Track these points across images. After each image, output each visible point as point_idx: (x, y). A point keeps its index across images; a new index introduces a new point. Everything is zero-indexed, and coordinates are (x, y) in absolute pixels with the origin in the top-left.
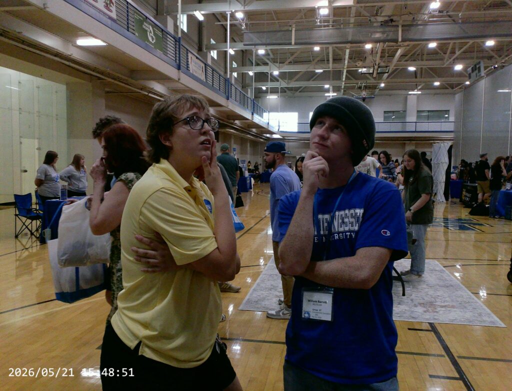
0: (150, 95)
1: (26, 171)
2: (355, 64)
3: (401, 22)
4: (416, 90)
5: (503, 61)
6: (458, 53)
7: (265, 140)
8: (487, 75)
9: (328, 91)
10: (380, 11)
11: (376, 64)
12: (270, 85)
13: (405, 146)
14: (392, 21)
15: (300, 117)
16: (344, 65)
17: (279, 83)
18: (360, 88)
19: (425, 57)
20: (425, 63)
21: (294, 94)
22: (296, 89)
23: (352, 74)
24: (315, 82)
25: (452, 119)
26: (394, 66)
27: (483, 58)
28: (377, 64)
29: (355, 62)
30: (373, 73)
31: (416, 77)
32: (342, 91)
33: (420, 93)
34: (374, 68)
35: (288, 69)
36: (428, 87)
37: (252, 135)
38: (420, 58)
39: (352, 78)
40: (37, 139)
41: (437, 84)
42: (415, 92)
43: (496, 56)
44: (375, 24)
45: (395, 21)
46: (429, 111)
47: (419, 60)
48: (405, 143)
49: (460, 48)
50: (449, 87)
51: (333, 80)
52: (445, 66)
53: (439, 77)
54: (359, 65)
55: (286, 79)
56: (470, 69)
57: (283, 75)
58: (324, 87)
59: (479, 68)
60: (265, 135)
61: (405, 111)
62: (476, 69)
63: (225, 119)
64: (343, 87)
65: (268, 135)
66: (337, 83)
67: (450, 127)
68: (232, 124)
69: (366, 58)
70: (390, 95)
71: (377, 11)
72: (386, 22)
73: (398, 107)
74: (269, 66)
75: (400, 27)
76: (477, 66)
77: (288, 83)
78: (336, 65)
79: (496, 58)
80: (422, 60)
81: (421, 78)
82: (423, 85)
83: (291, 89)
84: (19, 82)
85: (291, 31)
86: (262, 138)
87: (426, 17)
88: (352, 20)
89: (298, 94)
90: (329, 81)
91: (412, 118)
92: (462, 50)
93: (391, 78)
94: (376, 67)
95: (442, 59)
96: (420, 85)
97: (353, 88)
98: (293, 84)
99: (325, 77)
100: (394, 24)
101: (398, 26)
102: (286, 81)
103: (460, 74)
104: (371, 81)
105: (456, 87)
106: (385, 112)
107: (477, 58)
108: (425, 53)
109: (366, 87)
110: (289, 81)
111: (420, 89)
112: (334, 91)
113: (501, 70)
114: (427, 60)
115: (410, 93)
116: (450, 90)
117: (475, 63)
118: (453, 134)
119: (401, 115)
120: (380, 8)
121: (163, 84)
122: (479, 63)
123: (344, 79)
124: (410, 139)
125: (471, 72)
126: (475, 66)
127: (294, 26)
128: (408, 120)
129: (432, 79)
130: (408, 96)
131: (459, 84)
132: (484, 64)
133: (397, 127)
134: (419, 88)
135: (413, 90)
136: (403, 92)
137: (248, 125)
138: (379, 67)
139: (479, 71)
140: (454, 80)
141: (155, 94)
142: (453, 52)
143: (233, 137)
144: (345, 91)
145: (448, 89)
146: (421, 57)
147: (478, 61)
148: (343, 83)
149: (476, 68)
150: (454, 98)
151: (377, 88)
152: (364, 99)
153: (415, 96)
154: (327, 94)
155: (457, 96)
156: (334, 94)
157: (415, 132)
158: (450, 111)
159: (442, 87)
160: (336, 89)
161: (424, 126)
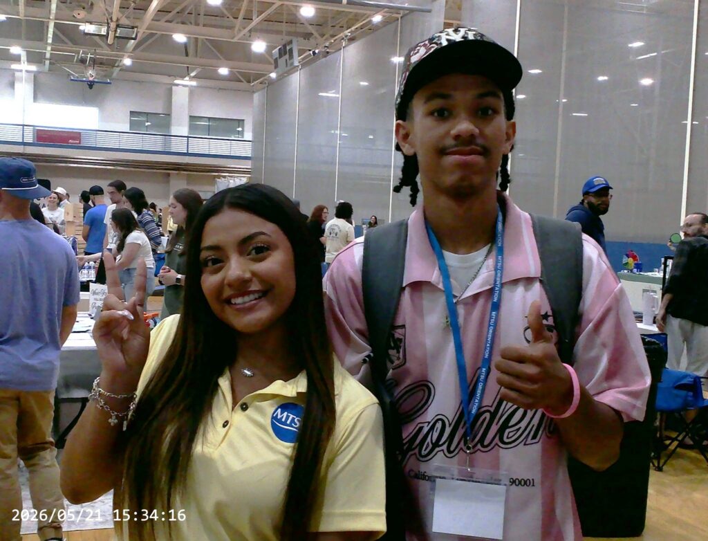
2: (71, 13)
4: (187, 78)
5: (327, 44)
6: (256, 20)
8: (304, 65)
9: (17, 59)
11: (111, 19)
13: (168, 182)
16: (50, 12)
18: (83, 61)
19: (202, 19)
20: (200, 29)
23: (67, 34)
25: (248, 135)
26: (147, 29)
27: (297, 34)
28: (114, 19)
29: (73, 10)
30: (107, 36)
31: (187, 55)
32: (47, 62)
33: (194, 83)
34: (109, 27)
36: (207, 75)
38: (193, 22)
39: (66, 40)
41: (224, 71)
42: (186, 81)
43: (316, 34)
46: (209, 119)
47: (191, 23)
48: (168, 175)
49: (260, 13)
50: (242, 79)
51: (28, 39)
52: (235, 40)
53: (227, 59)
54: (78, 17)
56: (276, 51)
58: (9, 49)
59: (291, 50)
61: (169, 115)
62: (285, 54)
64: (48, 56)
66: (35, 46)
67: (245, 150)
69: (92, 4)
70: (141, 83)
73: (157, 107)
76: (288, 48)
78: (32, 10)
79: (316, 38)
80: (197, 24)
81: (196, 56)
82: (199, 70)
90: (19, 41)
91: (180, 128)
92: (263, 16)
93: (142, 51)
94: (113, 25)
95: (231, 28)
96: (193, 70)
97: (68, 59)
103: (260, 59)
104: (105, 52)
105: (254, 80)
106: (132, 113)
107: (289, 33)
108: (202, 13)
109: (94, 62)
111: (194, 77)
112: (29, 61)
113: (324, 59)
114: (204, 25)
115: (177, 82)
116: (244, 85)
117: (284, 42)
118: (249, 162)
119: (162, 121)
122: (291, 42)
123: (50, 41)
124: (178, 167)
125: (278, 56)
126: (285, 46)
128: (175, 130)
129: (214, 62)
130: (174, 88)
131: (258, 76)
132: (298, 45)
133: (152, 142)
134: (193, 74)
135: (182, 77)
136: (165, 80)
138: (118, 26)
139: (291, 56)
140: (252, 68)
142: (248, 18)
144: (50, 63)
145: (241, 81)
146: (195, 19)
147: (288, 38)
148: (49, 48)
149: (285, 51)
150: (252, 99)
151: (116, 65)
152: (91, 85)
153: (187, 89)
154: (14, 66)
155: (256, 96)
156: (33, 68)
157: (187, 154)
158: (245, 122)
159: (232, 78)
160: (34, 58)
161: (202, 145)
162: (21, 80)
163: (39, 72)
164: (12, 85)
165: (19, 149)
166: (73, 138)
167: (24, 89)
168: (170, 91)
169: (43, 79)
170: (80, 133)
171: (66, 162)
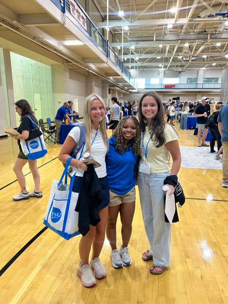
0: (90, 70)
1: (36, 110)
2: (178, 54)
3: (209, 32)
4: (204, 68)
7: (129, 92)
9: (161, 68)
10: (197, 26)
11: (191, 55)
12: (134, 64)
13: (196, 96)
14: (205, 31)
15: (146, 81)
16: (173, 54)
17: (137, 64)
18: (177, 66)
20: (209, 53)
21: (143, 69)
22: (145, 67)
24: (154, 63)
25: (220, 82)
30: (189, 60)
31: (204, 61)
32: (168, 68)
33: (205, 69)
35: (143, 56)
37: (125, 90)
40: (40, 93)
41: (214, 64)
42: (203, 68)
44: (191, 33)
45: (206, 32)
46: (208, 78)
47: (206, 52)
48: (196, 94)
50: (219, 66)
51: (164, 62)
52: (222, 55)
53: (215, 61)
54: (180, 55)
55: (141, 62)
57: (140, 60)
58: (159, 65)
60: (130, 90)
61: (197, 78)
63: (116, 82)
64: (168, 66)
65: (131, 90)
66: (166, 64)
67: (219, 86)
68: (119, 85)
70: (190, 70)
71: (195, 26)
72: (202, 32)
73: (194, 76)
74: (135, 55)
75: (209, 34)
77: (142, 64)
78: (169, 55)
80: (208, 52)
81: (207, 61)
82: (208, 65)
83: (141, 67)
84: (31, 65)
85: (154, 36)
86: (128, 92)
87: (221, 30)
88: (183, 31)
89: (145, 69)
90: (162, 63)
94: (191, 57)
95: (221, 52)
96: (206, 65)
97: (174, 66)
98: (145, 64)
99: (160, 61)
100: (206, 33)
101: (208, 34)
102: (141, 63)
104: (183, 63)
106: (188, 79)
108: (210, 49)
109: (181, 66)
110: (143, 63)
111: (206, 67)
112: (164, 68)
114: (211, 52)
115: (201, 69)
116: (220, 68)
118: (220, 89)
119: (196, 80)
120: (197, 25)
121: (95, 65)
123: (170, 62)
124: (199, 92)
127: (155, 34)
128: (199, 82)
129: (212, 62)
130: (199, 71)
131: (224, 65)
133: (193, 86)
134: (205, 67)
135: (202, 67)
136: (197, 69)
137: (124, 85)
140: (222, 62)
141: (91, 70)
143: (116, 91)
145: (219, 67)
146: (208, 51)
148: (170, 64)
150: (222, 71)
151: (185, 66)
152: (180, 72)
153: (203, 71)
154: (160, 69)
155: (224, 71)
156: (164, 69)
157: (202, 88)
158: (219, 78)
159: (216, 66)
160: (165, 67)
161: (206, 86)
162: (161, 73)
163: (165, 70)
164: (159, 74)
165: (160, 90)
166: (173, 86)
167: (162, 75)
168: (198, 71)
169: (166, 72)
170: (175, 85)
171: (171, 93)
